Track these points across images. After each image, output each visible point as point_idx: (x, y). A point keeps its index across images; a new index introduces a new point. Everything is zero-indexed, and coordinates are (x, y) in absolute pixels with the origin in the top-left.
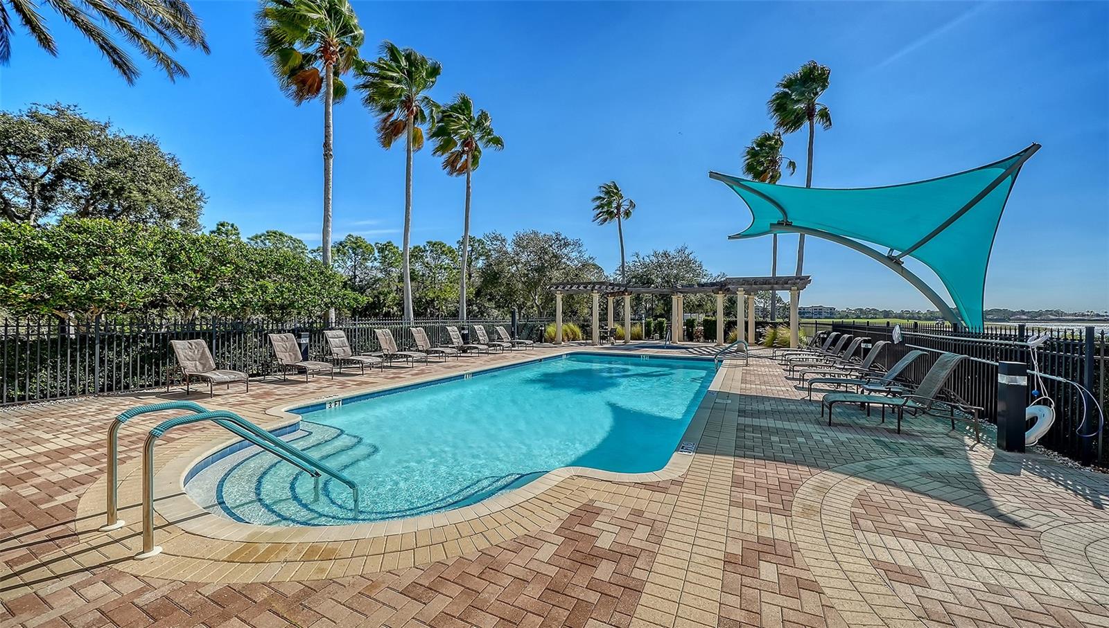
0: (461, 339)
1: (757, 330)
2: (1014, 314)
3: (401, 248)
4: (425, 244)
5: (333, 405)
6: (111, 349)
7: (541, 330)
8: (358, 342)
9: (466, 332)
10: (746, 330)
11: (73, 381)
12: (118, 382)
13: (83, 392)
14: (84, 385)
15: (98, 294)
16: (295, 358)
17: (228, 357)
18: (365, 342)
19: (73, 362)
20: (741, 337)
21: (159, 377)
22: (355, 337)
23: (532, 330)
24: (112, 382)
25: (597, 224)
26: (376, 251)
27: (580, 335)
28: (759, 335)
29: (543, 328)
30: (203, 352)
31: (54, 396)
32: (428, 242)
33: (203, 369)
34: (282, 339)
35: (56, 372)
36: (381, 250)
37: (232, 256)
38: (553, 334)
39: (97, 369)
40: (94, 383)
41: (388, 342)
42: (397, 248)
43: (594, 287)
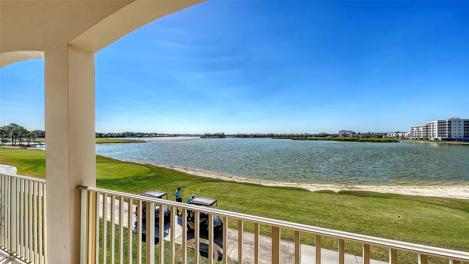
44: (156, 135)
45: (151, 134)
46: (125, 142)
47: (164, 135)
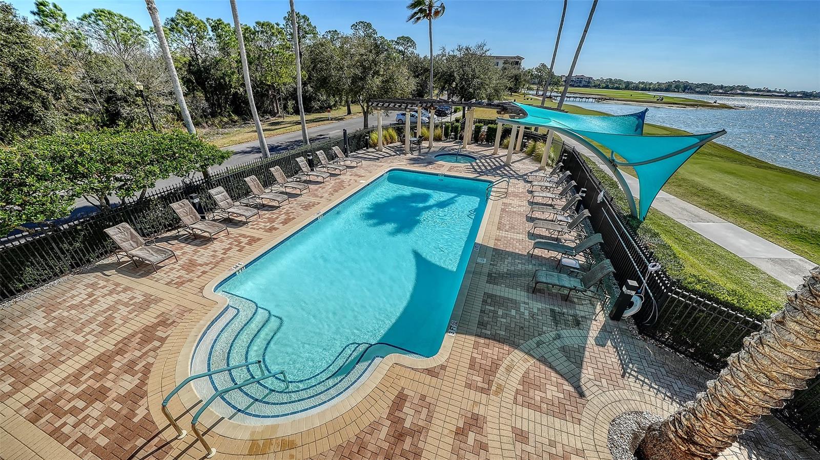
0: (308, 167)
1: (524, 140)
2: (715, 87)
3: (233, 25)
4: (255, 25)
5: (240, 271)
6: (63, 242)
7: (367, 139)
8: (234, 184)
9: (311, 158)
10: (517, 137)
11: (51, 268)
12: (81, 260)
13: (62, 272)
14: (60, 268)
15: (35, 219)
16: (196, 218)
17: (145, 222)
18: (238, 183)
19: (42, 257)
20: (511, 146)
21: (106, 248)
22: (230, 182)
23: (360, 139)
24: (76, 260)
25: (412, 23)
26: (209, 28)
27: (396, 137)
28: (524, 145)
29: (368, 138)
30: (131, 233)
31: (44, 281)
32: (257, 23)
33: (137, 245)
34: (181, 206)
35: (36, 266)
36: (214, 28)
37: (117, 157)
38: (376, 141)
39: (62, 256)
40: (65, 264)
41: (257, 186)
42: (229, 24)
43: (407, 106)
44: (744, 91)
45: (733, 88)
46: (686, 105)
47: (769, 91)
